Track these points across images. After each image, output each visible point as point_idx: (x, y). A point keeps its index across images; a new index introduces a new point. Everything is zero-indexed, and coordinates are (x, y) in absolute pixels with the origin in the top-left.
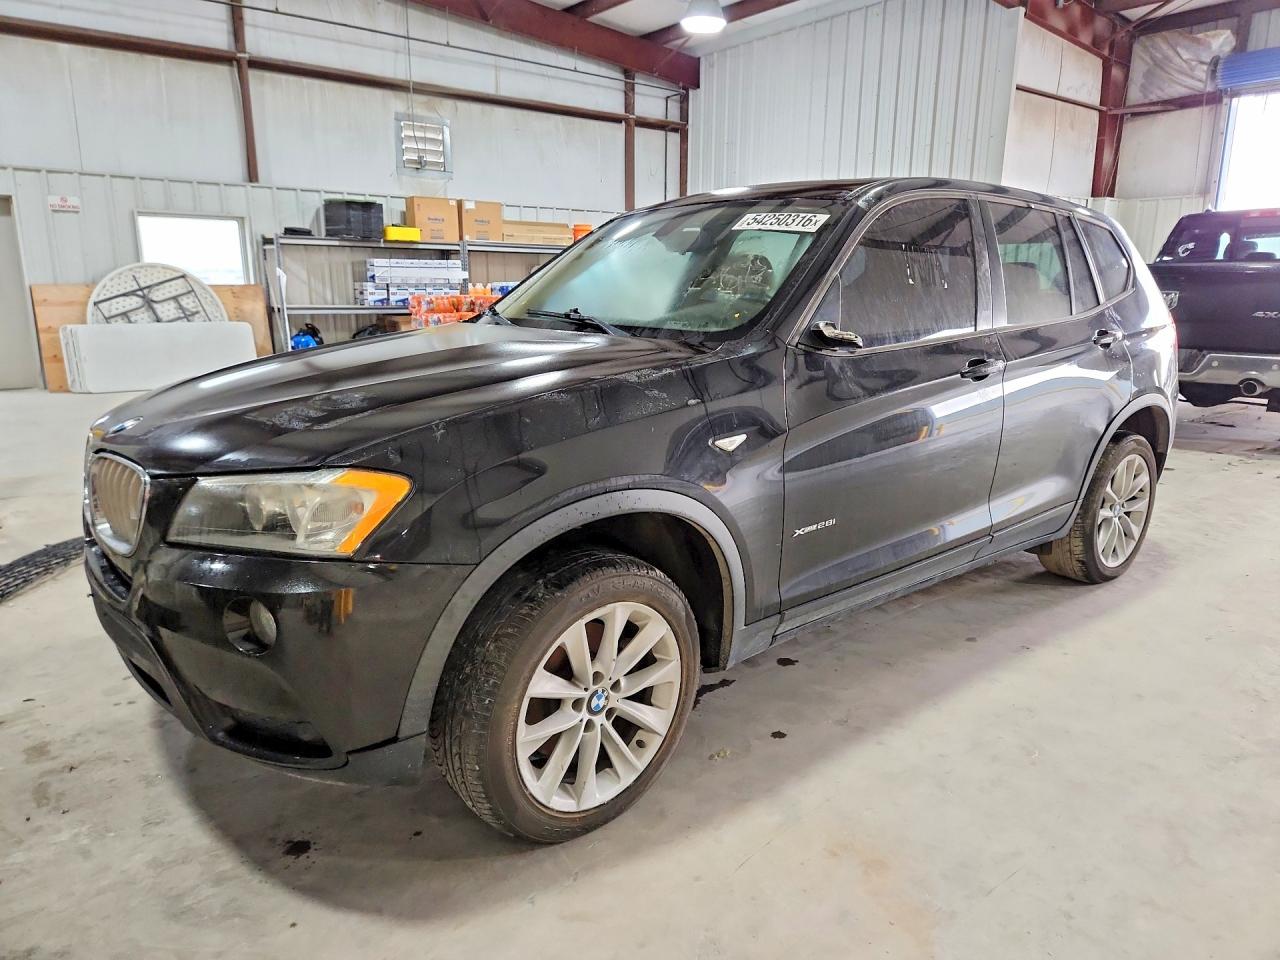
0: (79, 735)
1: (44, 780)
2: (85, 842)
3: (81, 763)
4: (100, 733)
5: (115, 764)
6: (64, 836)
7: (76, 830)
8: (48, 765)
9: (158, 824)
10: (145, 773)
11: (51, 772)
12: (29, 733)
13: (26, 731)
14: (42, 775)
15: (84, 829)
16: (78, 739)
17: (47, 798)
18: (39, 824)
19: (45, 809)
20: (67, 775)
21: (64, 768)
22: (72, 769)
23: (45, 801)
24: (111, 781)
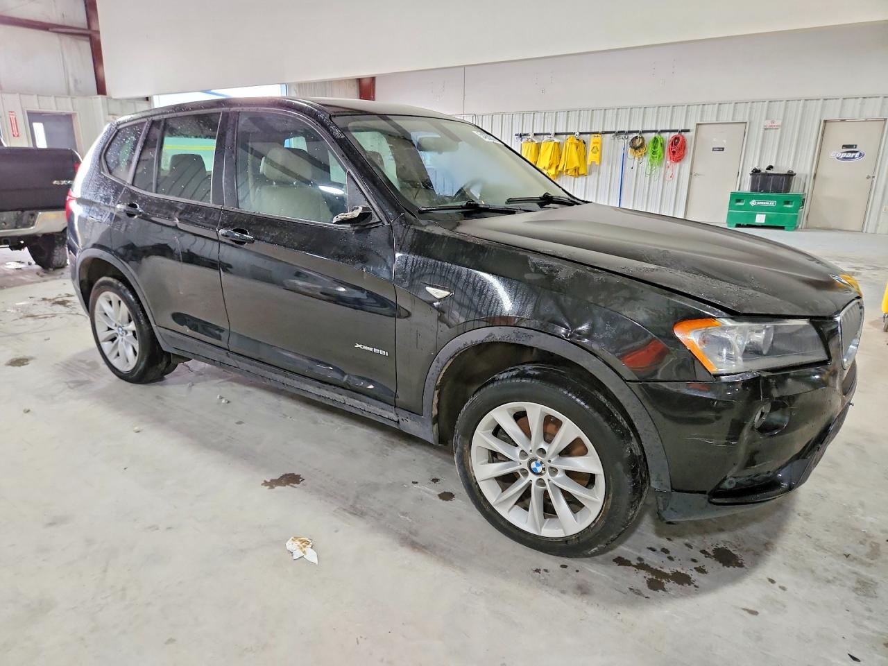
0: (829, 581)
1: (868, 560)
2: (860, 510)
3: (839, 555)
4: (813, 572)
5: (818, 540)
6: (870, 519)
7: (863, 518)
8: (863, 571)
9: (819, 494)
10: (805, 522)
11: (862, 563)
12: (867, 614)
13: (869, 618)
14: (870, 565)
15: (858, 516)
16: (830, 578)
17: (871, 546)
18: (882, 535)
19: (875, 541)
20: (853, 554)
21: (852, 561)
22: (847, 556)
23: (874, 545)
24: (827, 531)
